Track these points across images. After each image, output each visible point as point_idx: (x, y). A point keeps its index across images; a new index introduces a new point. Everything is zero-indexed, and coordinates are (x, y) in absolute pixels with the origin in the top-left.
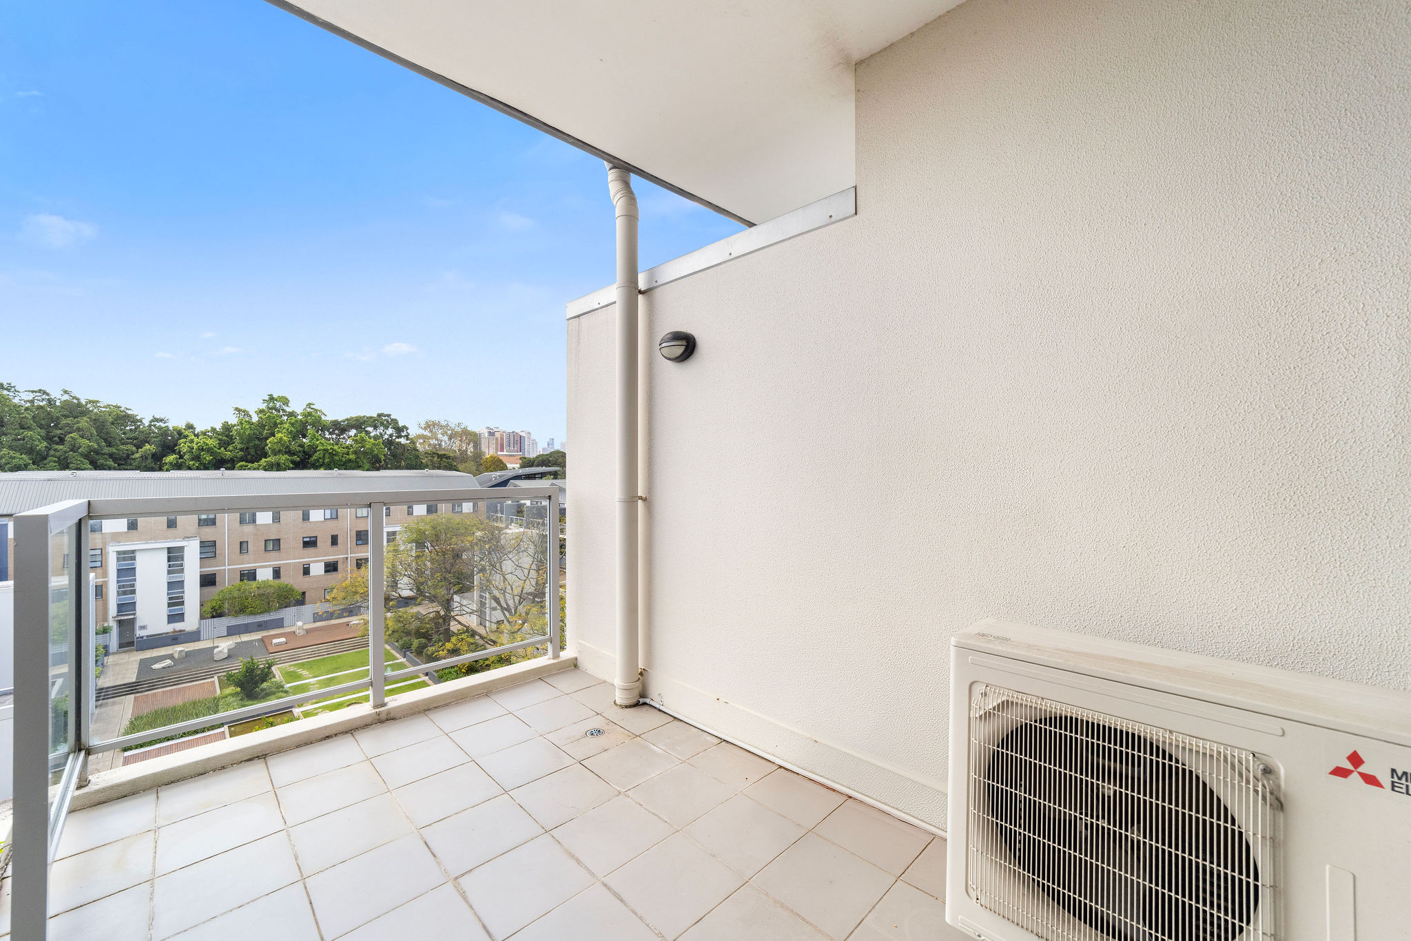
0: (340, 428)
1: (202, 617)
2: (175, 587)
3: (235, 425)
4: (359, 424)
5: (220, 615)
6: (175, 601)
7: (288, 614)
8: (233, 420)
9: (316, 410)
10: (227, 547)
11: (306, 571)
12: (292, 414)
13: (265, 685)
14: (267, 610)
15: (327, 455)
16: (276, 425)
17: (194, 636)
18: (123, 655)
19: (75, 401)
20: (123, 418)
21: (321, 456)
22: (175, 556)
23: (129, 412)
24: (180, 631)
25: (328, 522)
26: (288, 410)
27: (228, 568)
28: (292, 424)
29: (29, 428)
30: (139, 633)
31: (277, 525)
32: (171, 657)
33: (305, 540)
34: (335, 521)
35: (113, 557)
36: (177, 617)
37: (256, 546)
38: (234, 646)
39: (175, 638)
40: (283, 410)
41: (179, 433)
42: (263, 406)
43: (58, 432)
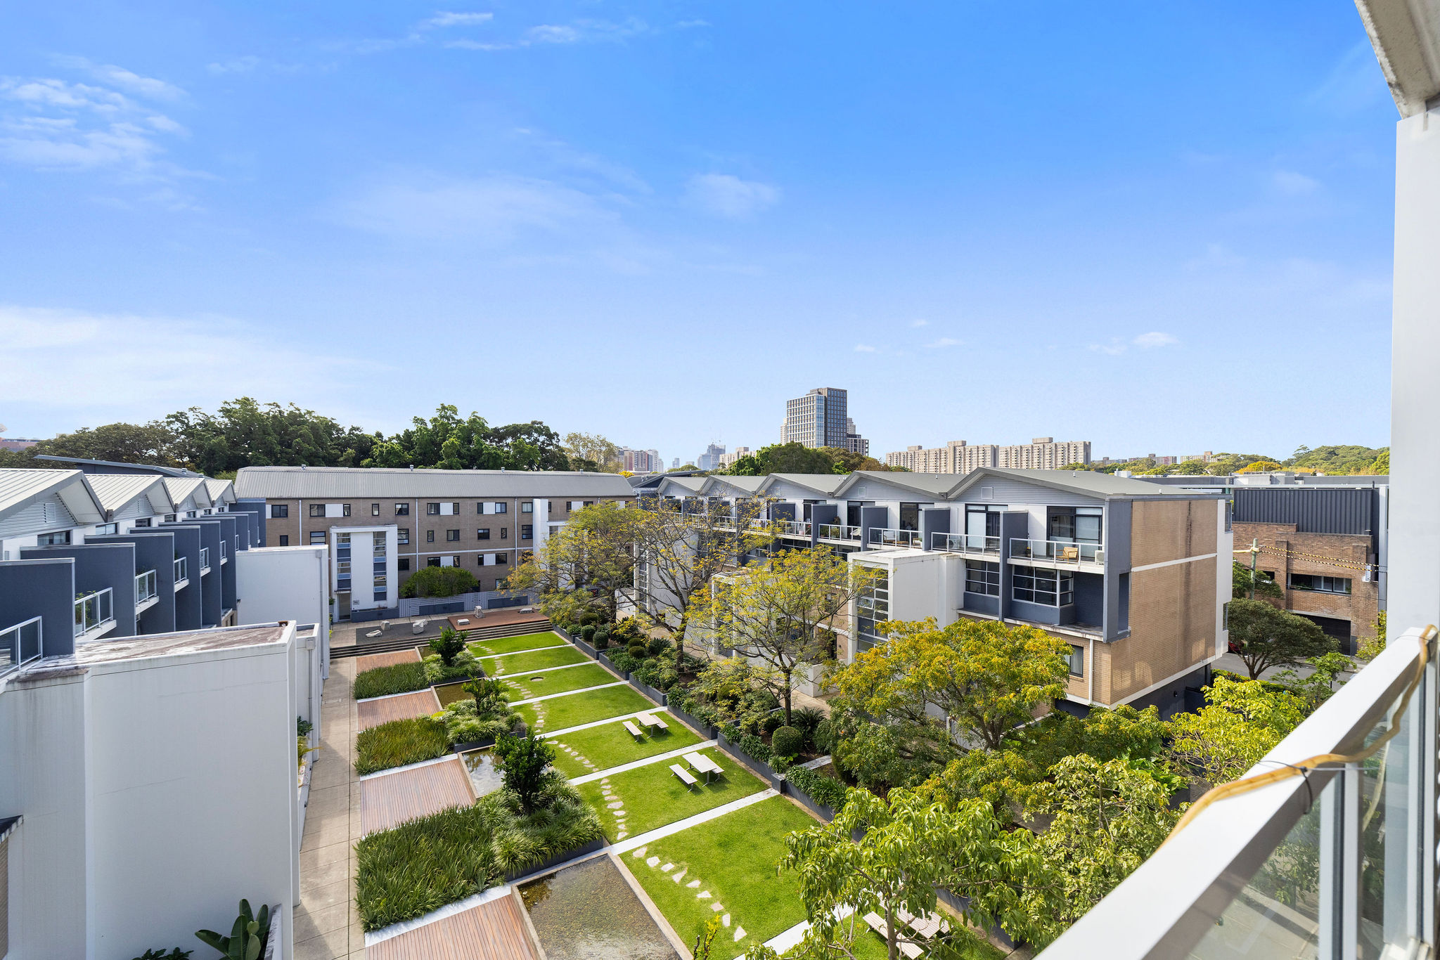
0: (499, 435)
1: (400, 597)
2: (380, 567)
3: (414, 433)
4: (514, 431)
5: (413, 596)
6: (380, 583)
7: (467, 598)
8: (413, 428)
9: (479, 418)
10: (418, 535)
11: (481, 561)
12: (459, 421)
13: (459, 655)
14: (451, 594)
15: (491, 459)
16: (447, 431)
17: (394, 614)
18: (343, 626)
19: (297, 412)
20: (330, 427)
21: (486, 459)
22: (379, 537)
23: (334, 422)
24: (384, 608)
25: (500, 516)
26: (457, 418)
27: (419, 555)
28: (460, 430)
29: (269, 435)
30: (354, 607)
31: (457, 517)
32: (379, 628)
33: (480, 531)
34: (504, 515)
35: (334, 539)
36: (380, 596)
37: (440, 535)
38: (426, 623)
39: (380, 614)
40: (453, 418)
41: (372, 441)
42: (436, 415)
43: (287, 437)
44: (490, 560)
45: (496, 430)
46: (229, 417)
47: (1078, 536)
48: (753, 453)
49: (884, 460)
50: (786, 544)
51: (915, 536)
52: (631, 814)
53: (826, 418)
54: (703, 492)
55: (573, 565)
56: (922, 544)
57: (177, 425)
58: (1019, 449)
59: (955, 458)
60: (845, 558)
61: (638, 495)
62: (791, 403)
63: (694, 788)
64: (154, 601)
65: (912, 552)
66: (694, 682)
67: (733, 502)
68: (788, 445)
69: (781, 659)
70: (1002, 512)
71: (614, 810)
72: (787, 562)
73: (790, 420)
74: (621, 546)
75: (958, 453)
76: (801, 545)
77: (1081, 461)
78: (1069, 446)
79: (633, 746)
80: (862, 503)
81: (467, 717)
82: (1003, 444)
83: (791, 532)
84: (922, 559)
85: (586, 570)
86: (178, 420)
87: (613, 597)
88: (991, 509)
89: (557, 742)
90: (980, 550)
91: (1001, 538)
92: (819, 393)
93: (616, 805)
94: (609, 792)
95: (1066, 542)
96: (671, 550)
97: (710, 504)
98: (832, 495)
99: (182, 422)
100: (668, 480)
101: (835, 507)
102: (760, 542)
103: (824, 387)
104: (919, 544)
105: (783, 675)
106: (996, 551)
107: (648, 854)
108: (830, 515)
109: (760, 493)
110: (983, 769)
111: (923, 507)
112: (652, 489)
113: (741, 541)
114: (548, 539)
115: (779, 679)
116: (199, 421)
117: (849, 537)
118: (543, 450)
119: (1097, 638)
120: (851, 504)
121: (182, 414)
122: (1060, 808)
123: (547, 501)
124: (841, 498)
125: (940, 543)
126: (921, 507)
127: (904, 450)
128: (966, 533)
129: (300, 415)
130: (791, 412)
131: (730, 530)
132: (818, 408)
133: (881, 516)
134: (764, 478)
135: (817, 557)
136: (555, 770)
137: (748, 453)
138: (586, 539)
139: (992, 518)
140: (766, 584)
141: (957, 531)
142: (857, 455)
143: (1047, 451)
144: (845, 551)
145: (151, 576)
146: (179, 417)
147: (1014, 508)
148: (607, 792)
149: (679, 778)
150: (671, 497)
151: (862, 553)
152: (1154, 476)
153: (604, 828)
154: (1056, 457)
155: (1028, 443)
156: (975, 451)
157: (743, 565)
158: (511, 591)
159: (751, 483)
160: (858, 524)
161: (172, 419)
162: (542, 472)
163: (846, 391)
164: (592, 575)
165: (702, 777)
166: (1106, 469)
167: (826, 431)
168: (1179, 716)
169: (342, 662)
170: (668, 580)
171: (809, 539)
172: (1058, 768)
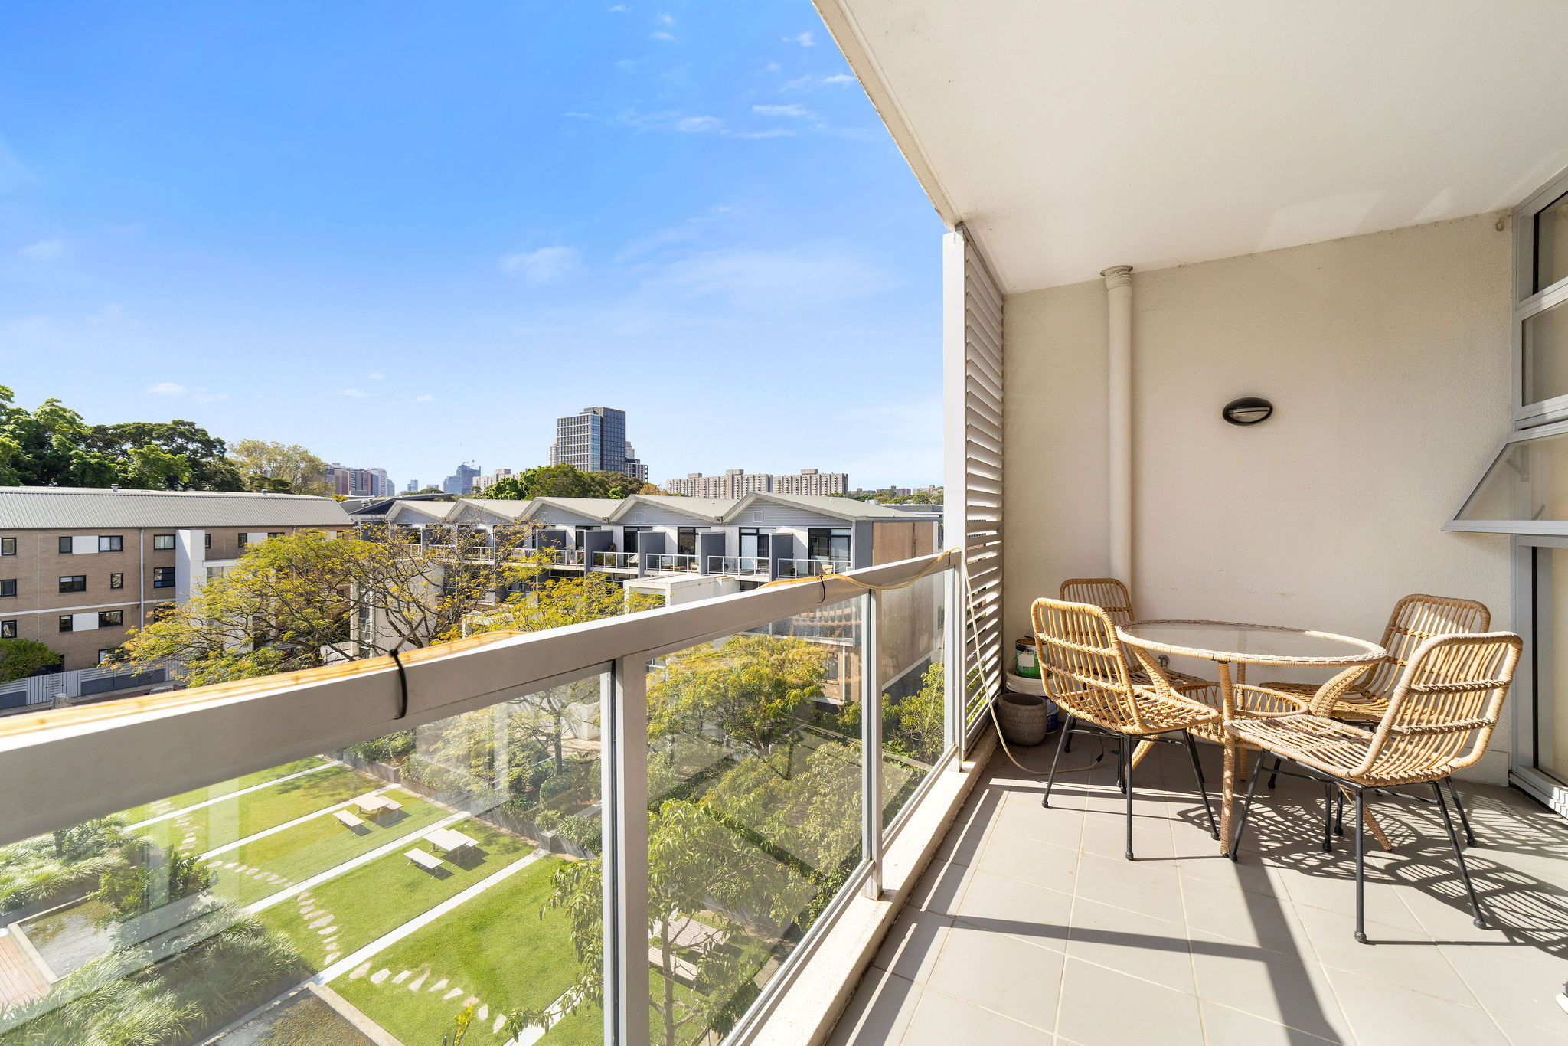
0: (106, 437)
4: (137, 433)
7: (36, 684)
25: (109, 556)
34: (119, 554)
44: (86, 622)
45: (100, 430)
47: (833, 555)
48: (517, 472)
49: (663, 486)
50: (556, 575)
51: (692, 560)
52: (347, 926)
53: (602, 440)
54: (452, 518)
55: (250, 617)
56: (699, 568)
58: (790, 479)
59: (733, 486)
60: (621, 586)
61: (357, 524)
62: (562, 422)
63: (440, 873)
65: (690, 576)
66: (440, 744)
67: (490, 530)
68: (558, 467)
69: (549, 702)
70: (770, 535)
71: (320, 928)
72: (555, 593)
73: (561, 441)
74: (331, 588)
75: (736, 482)
76: (570, 575)
77: (840, 491)
78: (831, 477)
79: (352, 841)
80: (638, 528)
81: (33, 865)
82: (777, 474)
83: (561, 561)
84: (699, 583)
85: (273, 623)
87: (318, 655)
88: (762, 532)
89: (220, 863)
90: (752, 572)
91: (770, 559)
92: (595, 412)
93: (324, 924)
94: (312, 908)
95: (823, 560)
96: (405, 587)
97: (460, 532)
98: (607, 521)
100: (400, 505)
101: (611, 533)
102: (522, 575)
103: (599, 407)
104: (696, 569)
105: (552, 719)
106: (766, 572)
107: (373, 970)
108: (606, 542)
109: (524, 519)
110: (753, 775)
111: (700, 532)
112: (379, 516)
113: (500, 574)
114: (205, 584)
115: (548, 723)
117: (626, 564)
118: (194, 463)
119: (848, 644)
120: (627, 530)
122: (816, 793)
123: (202, 533)
124: (616, 524)
125: (715, 567)
126: (697, 530)
127: (684, 477)
128: (740, 555)
130: (562, 432)
131: (487, 563)
132: (593, 429)
133: (658, 543)
134: (529, 502)
135: (590, 586)
136: (216, 900)
137: (510, 476)
138: (272, 581)
139: (762, 540)
140: (531, 619)
141: (731, 554)
142: (636, 480)
143: (813, 482)
144: (620, 580)
147: (783, 530)
148: (307, 910)
149: (418, 865)
150: (406, 525)
151: (639, 579)
152: (893, 505)
153: (303, 956)
154: (821, 487)
155: (797, 473)
156: (751, 480)
157: (502, 601)
158: (132, 663)
159: (512, 509)
160: (635, 550)
162: (191, 493)
163: (624, 413)
164: (282, 629)
165: (450, 856)
166: (860, 497)
167: (602, 454)
168: (905, 700)
170: (401, 626)
171: (582, 568)
172: (814, 757)
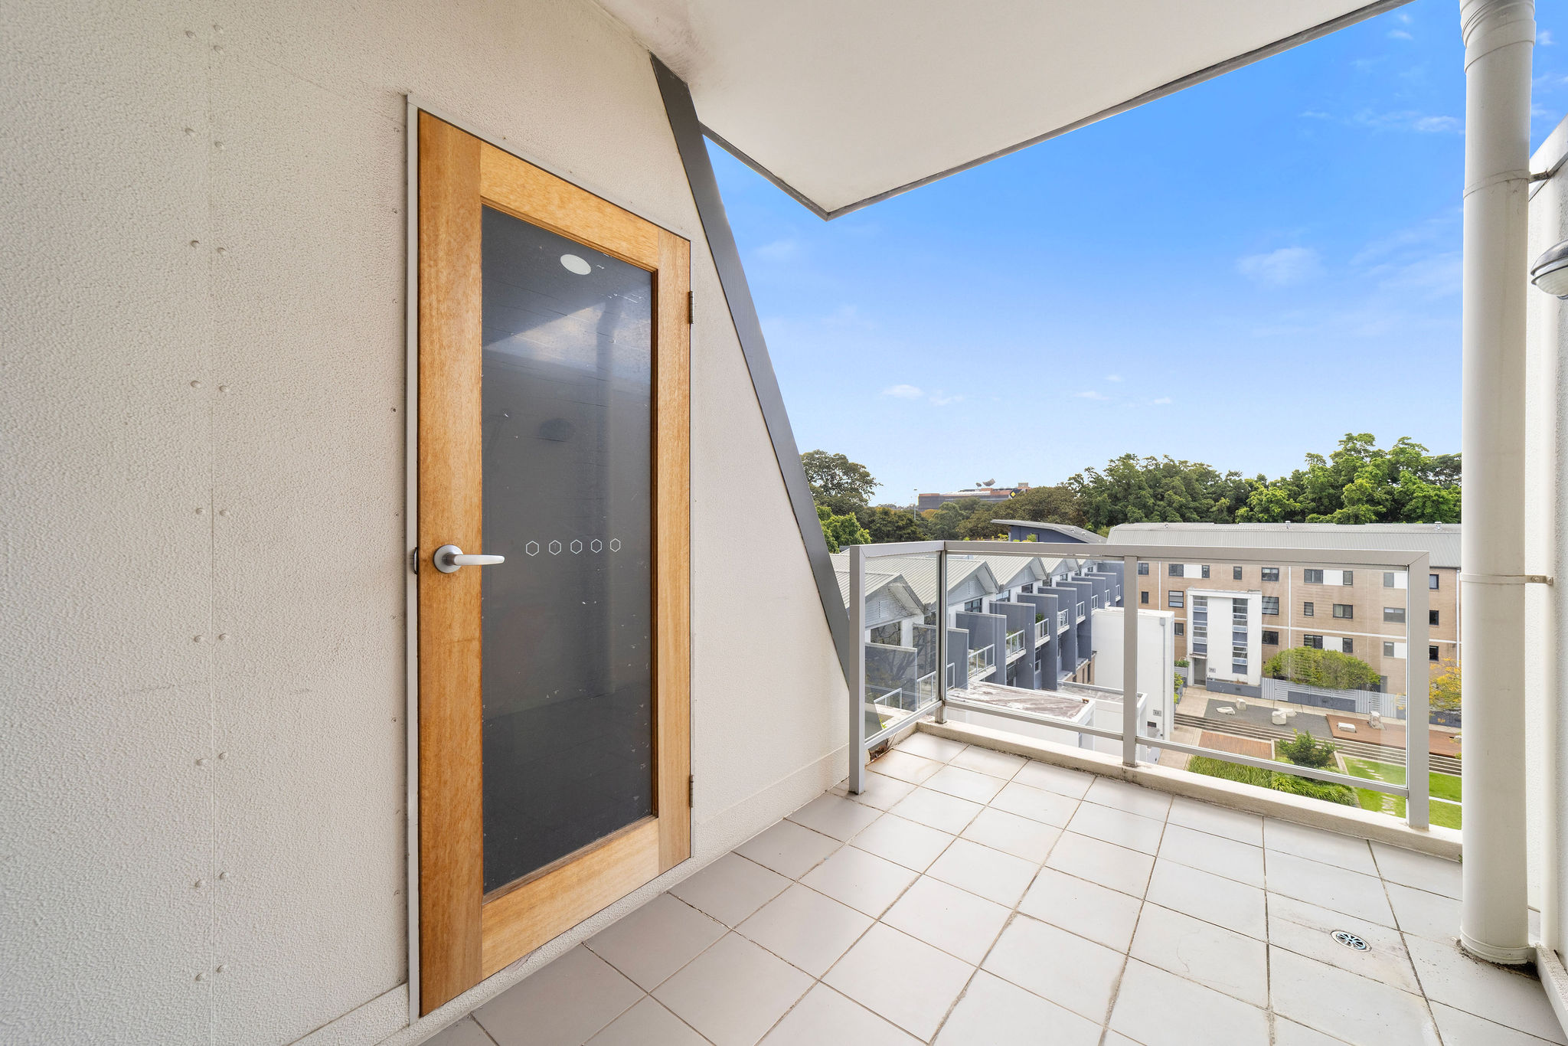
1: (1264, 675)
2: (1240, 636)
3: (1305, 474)
5: (1282, 678)
6: (1239, 652)
7: (1361, 697)
8: (1304, 467)
9: (1413, 446)
10: (1290, 606)
11: (1388, 651)
12: (1377, 454)
14: (1336, 686)
16: (1355, 469)
17: (1256, 692)
18: (1197, 691)
19: (1172, 463)
20: (1205, 474)
21: (1420, 504)
22: (1240, 607)
23: (1210, 469)
24: (1243, 683)
26: (1373, 449)
27: (1291, 628)
28: (1378, 467)
29: (1144, 489)
30: (1210, 674)
31: (1348, 588)
32: (1233, 705)
33: (1387, 611)
34: (1435, 592)
35: (1190, 602)
36: (1241, 668)
37: (1323, 609)
38: (1293, 714)
39: (1239, 689)
40: (1366, 451)
41: (1251, 485)
42: (1340, 449)
43: (1161, 490)
46: (1112, 475)
57: (1076, 486)
64: (1023, 653)
86: (1076, 481)
99: (1079, 483)
116: (1093, 479)
121: (1079, 476)
129: (1174, 466)
145: (1021, 635)
146: (1077, 478)
161: (1072, 481)
169: (1187, 731)
